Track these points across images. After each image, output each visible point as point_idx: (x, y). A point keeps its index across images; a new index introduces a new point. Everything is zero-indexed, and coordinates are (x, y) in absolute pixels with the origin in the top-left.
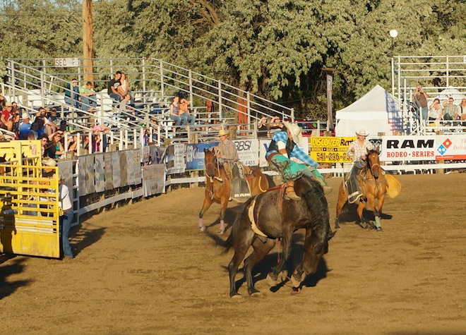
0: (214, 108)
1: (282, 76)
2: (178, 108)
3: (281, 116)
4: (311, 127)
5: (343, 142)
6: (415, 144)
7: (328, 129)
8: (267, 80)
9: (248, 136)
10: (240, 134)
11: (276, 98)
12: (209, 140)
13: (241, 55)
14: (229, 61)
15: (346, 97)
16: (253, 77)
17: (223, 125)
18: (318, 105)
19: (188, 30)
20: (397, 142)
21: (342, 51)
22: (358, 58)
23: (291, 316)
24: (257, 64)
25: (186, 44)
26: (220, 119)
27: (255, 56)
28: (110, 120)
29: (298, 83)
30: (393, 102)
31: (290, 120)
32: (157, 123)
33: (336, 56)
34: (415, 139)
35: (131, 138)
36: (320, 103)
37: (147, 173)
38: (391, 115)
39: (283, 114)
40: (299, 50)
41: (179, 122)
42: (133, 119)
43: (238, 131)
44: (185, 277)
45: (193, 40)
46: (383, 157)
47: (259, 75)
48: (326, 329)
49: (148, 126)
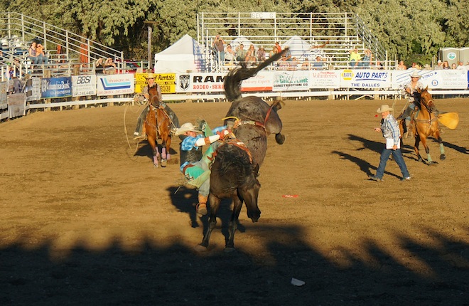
0: (63, 51)
1: (114, 27)
2: (35, 51)
3: (113, 58)
4: (136, 65)
5: (160, 78)
6: (215, 79)
7: (149, 67)
8: (103, 31)
9: (89, 73)
10: (82, 71)
11: (110, 44)
12: (59, 75)
13: (83, 11)
14: (74, 16)
15: (163, 43)
16: (92, 28)
17: (69, 64)
18: (141, 49)
20: (201, 78)
21: (160, 8)
22: (172, 13)
23: (121, 209)
24: (95, 18)
26: (67, 59)
27: (93, 13)
30: (198, 47)
31: (120, 60)
32: (19, 62)
33: (155, 12)
34: (215, 75)
36: (142, 48)
37: (12, 100)
38: (196, 57)
39: (115, 55)
40: (127, 8)
41: (36, 62)
42: (1, 59)
43: (81, 68)
44: (40, 179)
46: (190, 89)
47: (97, 26)
48: (147, 218)
49: (12, 64)
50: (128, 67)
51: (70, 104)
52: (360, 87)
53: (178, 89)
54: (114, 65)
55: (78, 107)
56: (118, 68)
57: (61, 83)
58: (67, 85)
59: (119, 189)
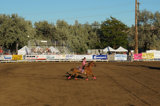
1: (8, 44)
5: (19, 56)
6: (32, 57)
11: (7, 48)
15: (20, 48)
16: (3, 44)
20: (28, 56)
22: (23, 41)
24: (4, 42)
27: (3, 40)
29: (12, 45)
33: (19, 40)
34: (32, 56)
40: (12, 39)
46: (26, 59)
50: (11, 53)
52: (67, 59)
53: (23, 59)
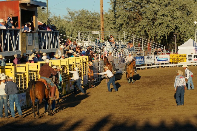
0: (141, 46)
1: (161, 36)
2: (130, 46)
4: (170, 51)
5: (180, 56)
7: (175, 52)
8: (156, 37)
9: (151, 54)
10: (148, 54)
11: (159, 43)
12: (139, 56)
13: (149, 30)
14: (145, 32)
15: (181, 42)
16: (153, 36)
17: (143, 51)
18: (172, 45)
19: (132, 22)
21: (180, 28)
22: (184, 30)
23: (165, 109)
24: (154, 32)
25: (132, 27)
26: (142, 49)
27: (153, 30)
28: (109, 50)
29: (166, 38)
30: (195, 44)
31: (164, 49)
32: (123, 50)
33: (178, 29)
35: (115, 55)
36: (173, 44)
37: (120, 66)
38: (195, 48)
40: (166, 28)
41: (130, 50)
42: (116, 49)
43: (148, 53)
44: (132, 97)
45: (134, 25)
46: (192, 61)
47: (154, 36)
48: (176, 113)
49: (120, 51)
50: (167, 52)
51: (144, 67)
54: (161, 51)
55: (147, 68)
56: (163, 52)
57: (140, 59)
58: (143, 59)
59: (164, 102)
